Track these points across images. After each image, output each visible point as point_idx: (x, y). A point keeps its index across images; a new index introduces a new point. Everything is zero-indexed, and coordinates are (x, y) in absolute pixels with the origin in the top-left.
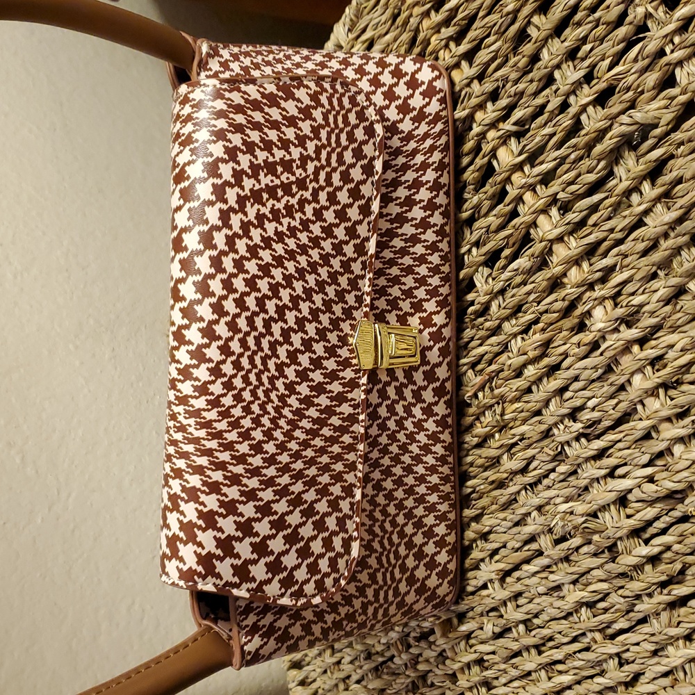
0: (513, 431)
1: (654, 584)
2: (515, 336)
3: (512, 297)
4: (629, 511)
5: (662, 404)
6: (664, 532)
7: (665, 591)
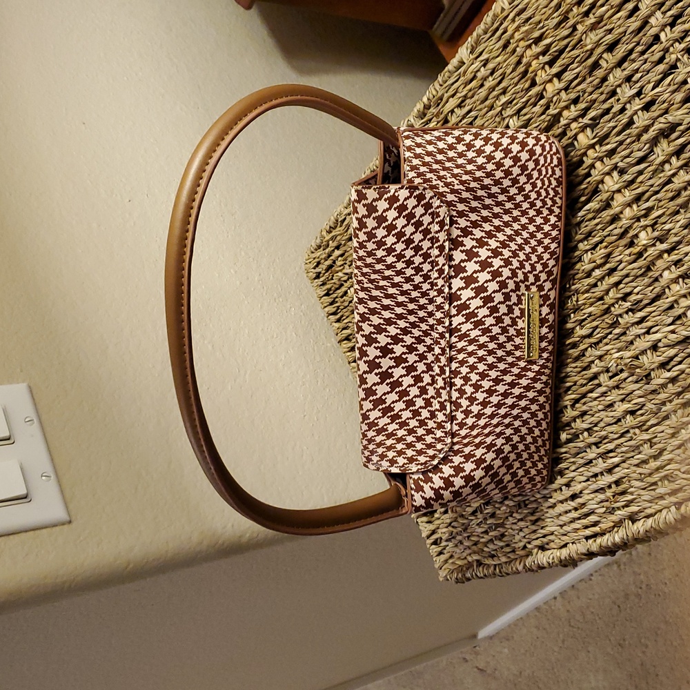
0: (584, 311)
1: (673, 394)
2: (586, 251)
3: (586, 227)
4: (658, 354)
5: (681, 288)
6: (680, 363)
7: (681, 397)
